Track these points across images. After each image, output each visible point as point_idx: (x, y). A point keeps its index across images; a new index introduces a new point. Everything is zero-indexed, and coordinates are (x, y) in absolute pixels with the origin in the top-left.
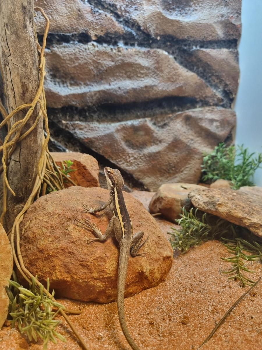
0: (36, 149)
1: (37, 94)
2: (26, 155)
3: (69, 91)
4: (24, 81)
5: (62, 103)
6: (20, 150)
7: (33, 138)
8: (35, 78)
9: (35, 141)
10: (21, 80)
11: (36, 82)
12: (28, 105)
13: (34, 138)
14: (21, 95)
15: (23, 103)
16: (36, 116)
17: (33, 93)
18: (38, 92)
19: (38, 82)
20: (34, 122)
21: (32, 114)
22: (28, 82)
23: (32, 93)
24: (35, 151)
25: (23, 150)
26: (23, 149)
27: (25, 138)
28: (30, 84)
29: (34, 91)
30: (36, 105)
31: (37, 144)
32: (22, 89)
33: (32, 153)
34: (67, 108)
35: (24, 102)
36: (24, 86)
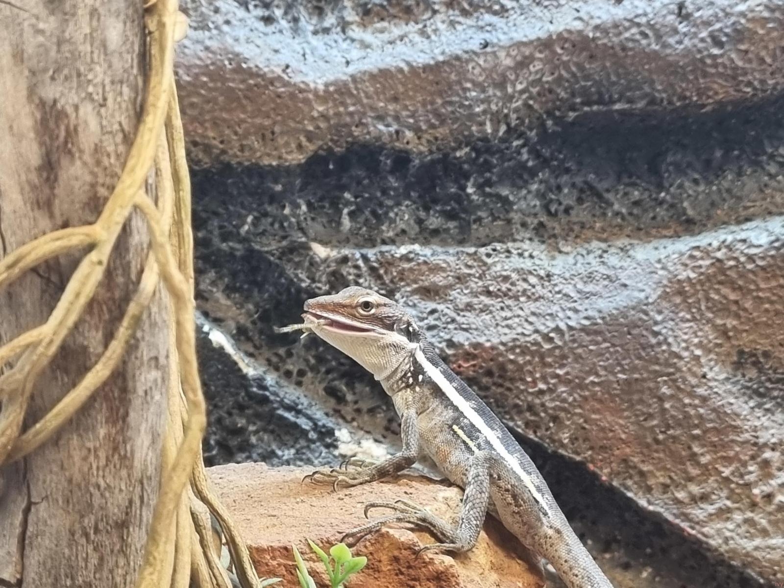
0: (121, 499)
1: (131, 163)
2: (64, 543)
3: (355, 53)
4: (50, 92)
5: (310, 137)
6: (27, 511)
7: (102, 432)
8: (117, 64)
9: (115, 449)
10: (32, 91)
11: (126, 90)
12: (76, 236)
13: (108, 436)
14: (34, 178)
15: (44, 223)
16: (126, 299)
17: (106, 161)
18: (134, 151)
19: (135, 89)
20: (109, 337)
21: (101, 284)
22: (73, 98)
23: (98, 163)
24: (115, 511)
25: (42, 511)
26: (44, 505)
27: (57, 438)
28: (87, 111)
29: (111, 149)
30: (126, 230)
31: (130, 468)
32: (42, 144)
33: (97, 530)
34: (343, 162)
35: (52, 216)
36: (52, 124)
